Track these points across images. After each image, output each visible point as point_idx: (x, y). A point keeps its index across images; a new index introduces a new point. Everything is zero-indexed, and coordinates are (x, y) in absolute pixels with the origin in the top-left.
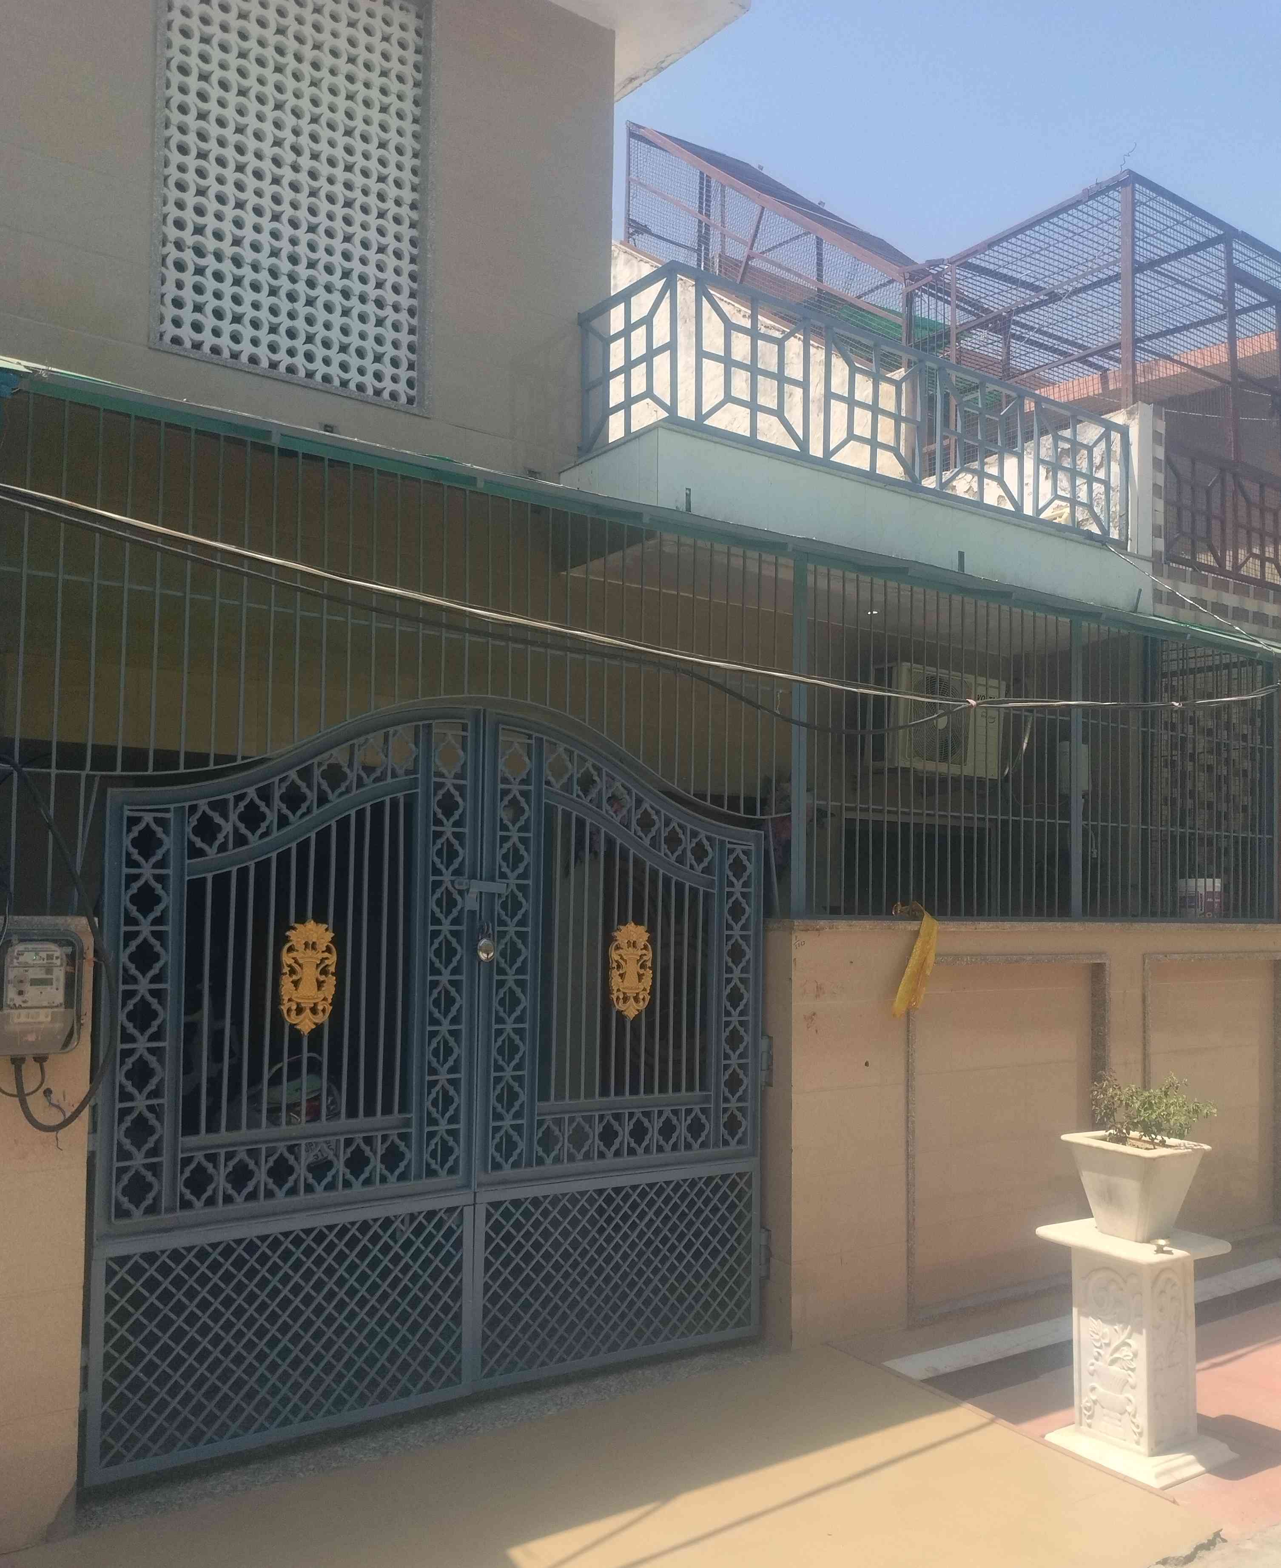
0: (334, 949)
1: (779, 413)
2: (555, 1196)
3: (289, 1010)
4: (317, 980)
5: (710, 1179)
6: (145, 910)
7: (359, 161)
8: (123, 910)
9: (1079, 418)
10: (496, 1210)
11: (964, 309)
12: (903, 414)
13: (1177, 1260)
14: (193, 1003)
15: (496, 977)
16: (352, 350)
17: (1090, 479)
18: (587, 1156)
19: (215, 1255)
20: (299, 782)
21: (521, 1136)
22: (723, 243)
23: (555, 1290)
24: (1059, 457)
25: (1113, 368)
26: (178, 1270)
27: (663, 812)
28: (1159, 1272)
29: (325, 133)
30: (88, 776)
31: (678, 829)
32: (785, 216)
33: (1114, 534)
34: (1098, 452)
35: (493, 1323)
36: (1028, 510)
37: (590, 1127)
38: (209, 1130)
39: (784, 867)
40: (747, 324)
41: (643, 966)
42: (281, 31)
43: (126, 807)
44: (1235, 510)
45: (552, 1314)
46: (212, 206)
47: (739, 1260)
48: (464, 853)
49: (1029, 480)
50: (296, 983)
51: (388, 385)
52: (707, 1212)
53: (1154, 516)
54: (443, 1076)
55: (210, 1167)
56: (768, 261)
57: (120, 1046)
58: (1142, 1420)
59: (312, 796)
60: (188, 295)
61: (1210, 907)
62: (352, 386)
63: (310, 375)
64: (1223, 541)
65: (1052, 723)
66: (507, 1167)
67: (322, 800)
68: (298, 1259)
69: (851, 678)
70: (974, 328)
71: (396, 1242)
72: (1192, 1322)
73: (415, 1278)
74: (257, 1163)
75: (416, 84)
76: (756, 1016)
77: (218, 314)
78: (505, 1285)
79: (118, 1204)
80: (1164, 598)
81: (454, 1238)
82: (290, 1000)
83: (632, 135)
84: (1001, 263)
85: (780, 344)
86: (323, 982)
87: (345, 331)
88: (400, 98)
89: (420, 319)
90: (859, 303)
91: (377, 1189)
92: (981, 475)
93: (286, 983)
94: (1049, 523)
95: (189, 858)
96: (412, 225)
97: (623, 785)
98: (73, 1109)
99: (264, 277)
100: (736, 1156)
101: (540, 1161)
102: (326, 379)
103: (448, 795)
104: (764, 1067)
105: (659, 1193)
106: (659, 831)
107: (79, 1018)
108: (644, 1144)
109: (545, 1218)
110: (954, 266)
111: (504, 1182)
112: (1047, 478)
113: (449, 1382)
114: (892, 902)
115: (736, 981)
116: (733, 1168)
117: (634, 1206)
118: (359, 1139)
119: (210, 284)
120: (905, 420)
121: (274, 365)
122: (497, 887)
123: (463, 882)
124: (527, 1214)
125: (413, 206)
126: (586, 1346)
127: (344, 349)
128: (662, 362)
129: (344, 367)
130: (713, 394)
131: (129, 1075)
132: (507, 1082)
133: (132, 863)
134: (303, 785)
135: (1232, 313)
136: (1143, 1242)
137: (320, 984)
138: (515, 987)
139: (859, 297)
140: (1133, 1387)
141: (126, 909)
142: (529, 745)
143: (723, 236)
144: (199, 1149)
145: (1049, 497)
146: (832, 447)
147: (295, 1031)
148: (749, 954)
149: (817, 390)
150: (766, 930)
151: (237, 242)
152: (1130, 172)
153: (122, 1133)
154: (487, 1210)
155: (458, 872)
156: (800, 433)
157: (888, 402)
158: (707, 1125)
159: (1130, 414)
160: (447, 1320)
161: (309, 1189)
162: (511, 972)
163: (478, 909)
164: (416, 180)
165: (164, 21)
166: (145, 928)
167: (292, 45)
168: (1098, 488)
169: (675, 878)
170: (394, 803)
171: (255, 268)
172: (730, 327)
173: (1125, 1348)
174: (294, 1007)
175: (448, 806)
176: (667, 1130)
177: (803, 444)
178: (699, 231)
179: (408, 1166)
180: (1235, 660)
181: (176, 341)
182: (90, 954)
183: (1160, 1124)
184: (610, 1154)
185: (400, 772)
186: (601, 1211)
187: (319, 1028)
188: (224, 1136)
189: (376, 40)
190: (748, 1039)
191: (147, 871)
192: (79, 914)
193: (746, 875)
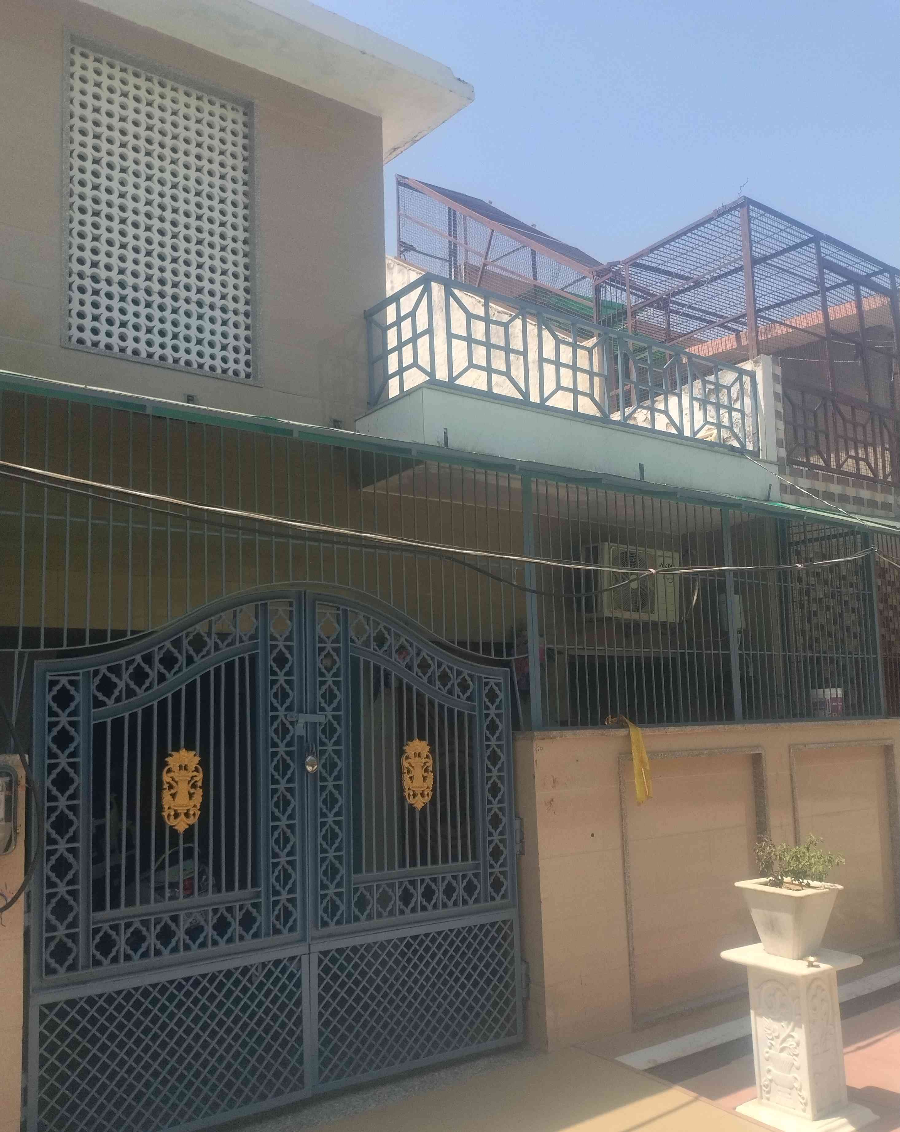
0: (201, 769)
1: (507, 374)
2: (369, 944)
3: (169, 816)
4: (189, 792)
5: (482, 926)
6: (62, 747)
7: (206, 212)
8: (46, 748)
9: (720, 367)
10: (325, 957)
11: (636, 295)
12: (596, 369)
13: (823, 972)
14: (99, 812)
15: (320, 784)
16: (205, 342)
17: (730, 409)
18: (391, 913)
19: (120, 999)
20: (173, 649)
21: (342, 901)
22: (466, 255)
23: (372, 1015)
24: (707, 396)
25: (744, 330)
26: (93, 1012)
27: (436, 658)
28: (812, 979)
29: (182, 195)
30: (20, 653)
31: (447, 669)
32: (508, 236)
33: (750, 447)
34: (735, 391)
35: (326, 1043)
36: (687, 433)
37: (393, 891)
38: (112, 907)
39: (526, 694)
40: (482, 313)
41: (426, 770)
42: (149, 128)
43: (48, 673)
44: (835, 425)
45: (369, 1033)
46: (104, 247)
47: (507, 986)
48: (294, 695)
49: (686, 411)
50: (173, 796)
51: (231, 365)
52: (481, 951)
53: (777, 433)
54: (283, 859)
55: (113, 933)
56: (498, 267)
57: (46, 848)
58: (806, 1093)
59: (182, 659)
60: (88, 309)
61: (834, 709)
62: (206, 368)
63: (176, 361)
64: (828, 449)
65: (712, 582)
66: (332, 924)
67: (190, 660)
68: (180, 1000)
69: (567, 558)
70: (645, 306)
71: (252, 984)
72: (838, 1017)
73: (267, 1011)
74: (148, 930)
75: (245, 159)
76: (510, 804)
77: (110, 322)
78: (334, 1013)
79: (48, 965)
80: (788, 489)
81: (294, 980)
82: (169, 808)
83: (399, 183)
84: (659, 262)
85: (506, 326)
86: (194, 793)
87: (200, 330)
88: (234, 168)
89: (252, 319)
90: (563, 294)
91: (238, 945)
92: (653, 410)
93: (166, 796)
94: (701, 441)
95: (94, 708)
96: (245, 255)
97: (407, 640)
98: (13, 896)
99: (141, 295)
100: (502, 908)
101: (357, 919)
102: (188, 363)
103: (281, 653)
104: (518, 839)
105: (445, 939)
106: (433, 673)
107: (15, 829)
108: (433, 902)
109: (362, 961)
110: (627, 265)
111: (330, 936)
112: (700, 409)
113: (295, 1088)
114: (604, 716)
115: (495, 778)
116: (499, 917)
117: (427, 949)
118: (222, 908)
119: (104, 301)
120: (597, 375)
121: (150, 356)
122: (319, 718)
123: (293, 715)
124: (349, 959)
125: (245, 242)
126: (396, 1057)
127: (199, 342)
128: (423, 342)
129: (200, 354)
130: (460, 361)
131: (53, 869)
132: (330, 860)
133: (52, 714)
134: (175, 651)
135: (823, 290)
136: (799, 959)
137: (191, 795)
138: (333, 791)
139: (562, 289)
140: (798, 1069)
141: (49, 747)
142: (338, 615)
143: (466, 251)
144: (106, 921)
145: (702, 423)
146: (546, 395)
147: (174, 832)
148: (503, 758)
149: (533, 355)
150: (514, 739)
151: (122, 272)
152: (745, 197)
153: (49, 912)
154: (319, 957)
155: (289, 709)
156: (523, 387)
157: (583, 362)
158: (479, 886)
159: (756, 362)
160: (292, 1041)
161: (187, 948)
162: (330, 779)
163: (305, 735)
164: (247, 224)
165: (68, 126)
166: (63, 761)
167: (157, 137)
168: (736, 415)
169: (446, 705)
170: (242, 660)
171: (135, 289)
172: (470, 316)
173: (790, 1039)
174: (172, 813)
175: (281, 660)
176: (449, 891)
177: (526, 394)
178: (450, 248)
179: (259, 928)
180: (841, 531)
181: (81, 341)
182: (23, 782)
183: (805, 872)
184: (408, 910)
185: (245, 638)
186: (403, 954)
187: (191, 827)
188: (123, 910)
189: (216, 132)
190: (505, 820)
191: (64, 719)
192: (15, 752)
193: (498, 701)
